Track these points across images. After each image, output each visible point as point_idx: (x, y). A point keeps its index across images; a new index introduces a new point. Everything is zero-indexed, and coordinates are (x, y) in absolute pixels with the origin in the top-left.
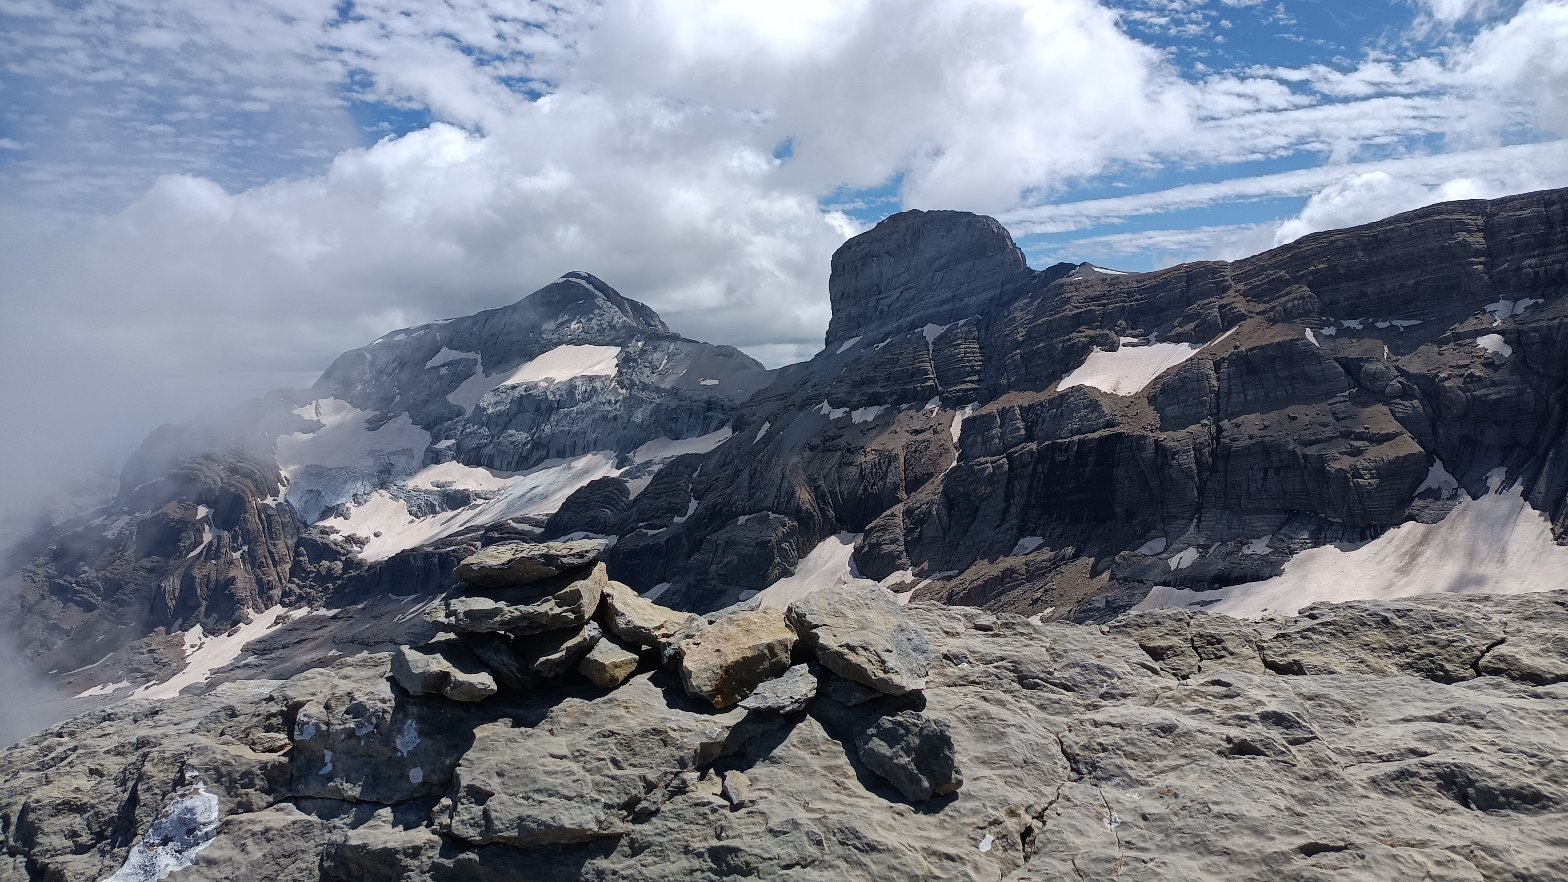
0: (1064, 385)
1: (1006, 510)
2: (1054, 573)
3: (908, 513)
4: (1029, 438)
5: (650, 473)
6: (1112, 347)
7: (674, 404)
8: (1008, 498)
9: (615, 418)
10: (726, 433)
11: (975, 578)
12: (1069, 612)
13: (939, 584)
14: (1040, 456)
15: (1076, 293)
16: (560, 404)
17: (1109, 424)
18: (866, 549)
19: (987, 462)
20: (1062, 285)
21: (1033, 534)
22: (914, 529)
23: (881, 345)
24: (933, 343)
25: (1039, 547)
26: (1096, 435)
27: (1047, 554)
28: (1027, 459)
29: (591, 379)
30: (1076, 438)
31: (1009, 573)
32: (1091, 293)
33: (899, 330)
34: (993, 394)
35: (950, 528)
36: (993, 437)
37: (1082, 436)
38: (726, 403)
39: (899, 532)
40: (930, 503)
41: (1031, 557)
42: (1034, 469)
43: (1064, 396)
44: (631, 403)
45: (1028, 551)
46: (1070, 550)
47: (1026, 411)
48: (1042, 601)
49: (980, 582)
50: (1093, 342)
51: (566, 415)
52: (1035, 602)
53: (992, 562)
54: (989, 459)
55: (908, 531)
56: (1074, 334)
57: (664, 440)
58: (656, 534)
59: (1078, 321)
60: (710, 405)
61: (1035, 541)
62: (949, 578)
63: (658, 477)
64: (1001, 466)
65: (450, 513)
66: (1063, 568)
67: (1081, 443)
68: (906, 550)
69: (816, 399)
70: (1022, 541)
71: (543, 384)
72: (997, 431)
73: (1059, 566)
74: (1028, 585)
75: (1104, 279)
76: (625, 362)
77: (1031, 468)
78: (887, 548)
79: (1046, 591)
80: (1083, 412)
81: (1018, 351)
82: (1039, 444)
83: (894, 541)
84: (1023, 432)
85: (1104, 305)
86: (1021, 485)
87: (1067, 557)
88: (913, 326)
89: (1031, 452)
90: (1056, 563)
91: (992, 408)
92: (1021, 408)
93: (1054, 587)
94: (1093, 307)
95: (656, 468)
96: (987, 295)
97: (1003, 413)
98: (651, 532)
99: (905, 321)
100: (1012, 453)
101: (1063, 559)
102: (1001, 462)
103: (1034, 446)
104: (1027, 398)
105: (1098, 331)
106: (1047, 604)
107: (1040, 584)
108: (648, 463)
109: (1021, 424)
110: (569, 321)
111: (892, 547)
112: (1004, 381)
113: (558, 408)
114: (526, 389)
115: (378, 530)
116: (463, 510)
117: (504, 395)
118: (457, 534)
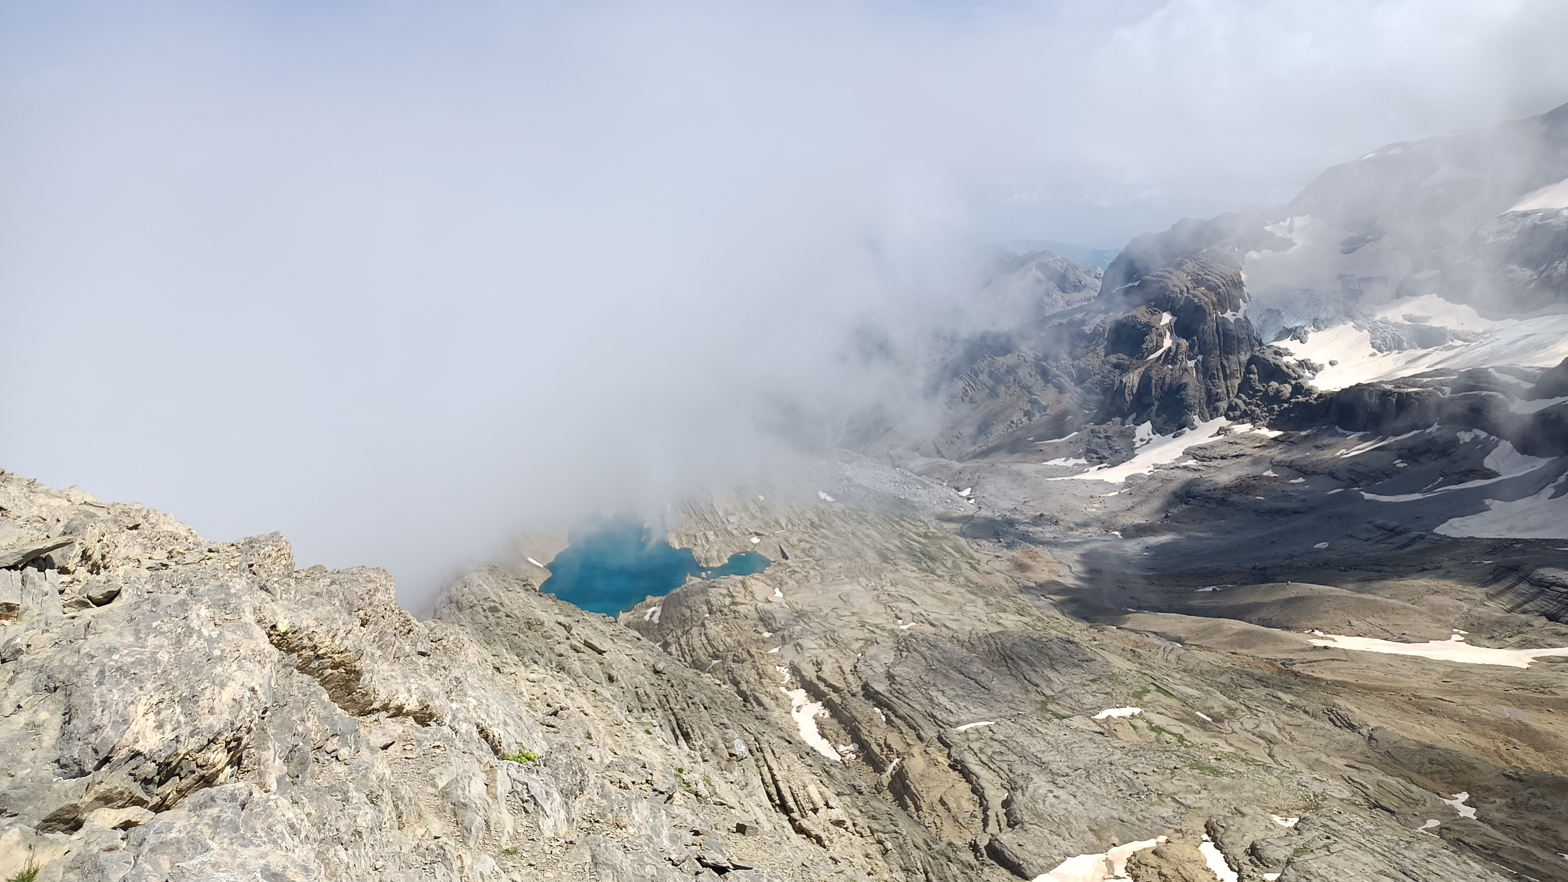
65: (1420, 352)
71: (1565, 213)
114: (1542, 219)
115: (1333, 359)
116: (1436, 350)
117: (1511, 223)
118: (1423, 375)
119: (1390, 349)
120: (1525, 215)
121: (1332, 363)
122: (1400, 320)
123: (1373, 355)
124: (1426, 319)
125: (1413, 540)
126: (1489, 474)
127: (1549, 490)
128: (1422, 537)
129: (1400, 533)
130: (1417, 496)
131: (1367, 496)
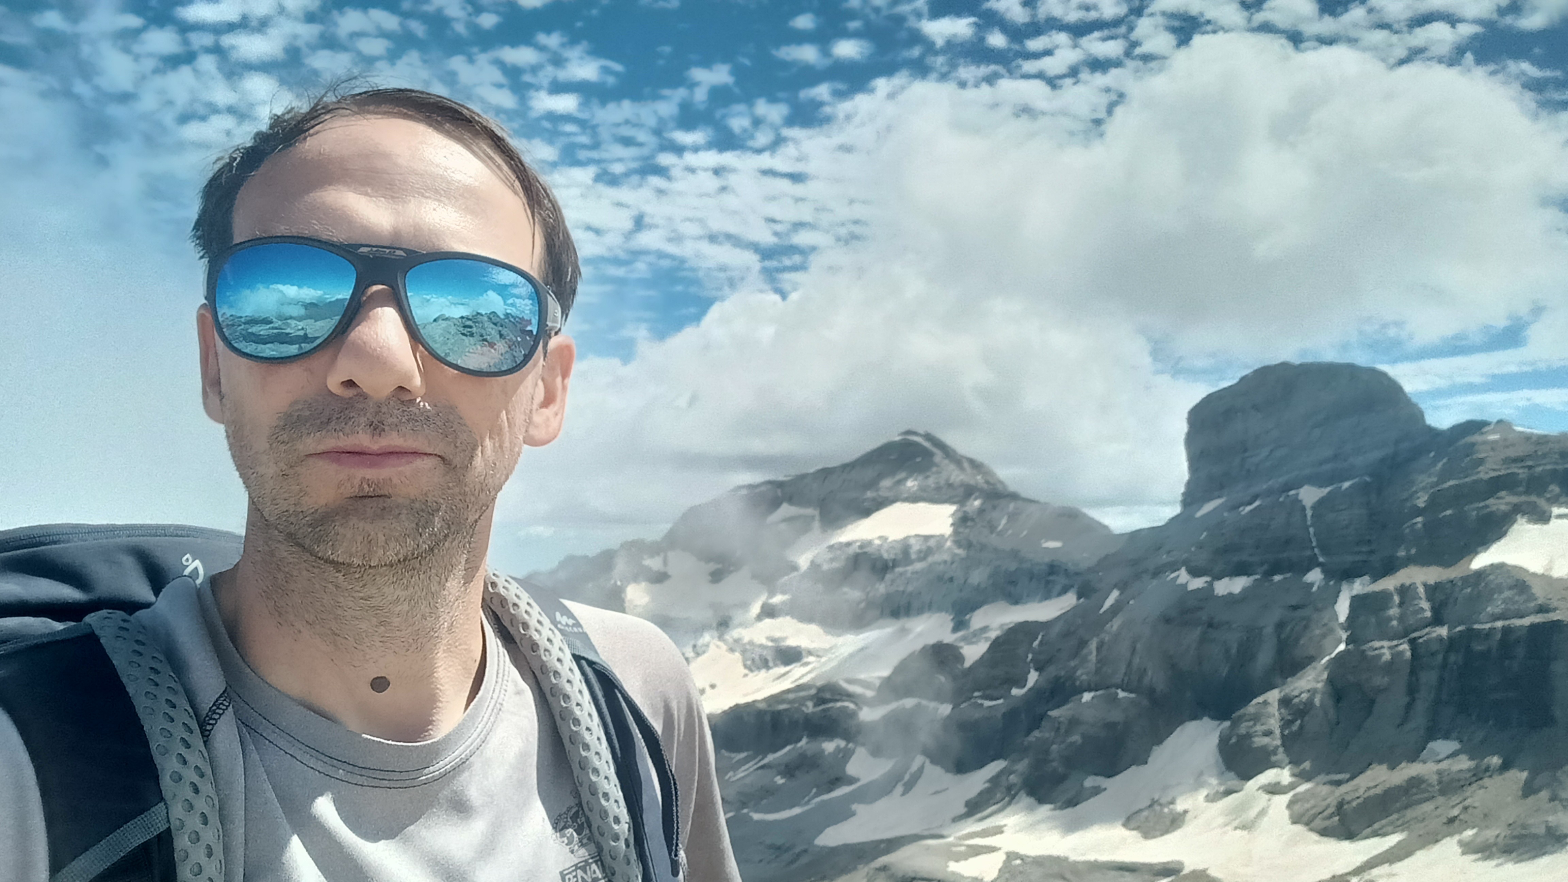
0: (1480, 561)
1: (1409, 706)
2: (1475, 786)
3: (1285, 702)
4: (1437, 620)
5: (987, 639)
6: (1543, 518)
7: (1013, 567)
8: (1412, 690)
9: (951, 579)
10: (1069, 600)
11: (1372, 784)
12: (1497, 836)
13: (1325, 789)
14: (1452, 644)
15: (1491, 453)
16: (895, 563)
17: (1542, 609)
18: (1234, 740)
19: (1382, 647)
20: (1473, 445)
21: (1446, 737)
22: (1292, 722)
23: (1249, 508)
24: (1313, 508)
25: (1454, 755)
26: (1527, 621)
27: (1464, 763)
28: (1435, 647)
29: (927, 538)
30: (1499, 624)
31: (1415, 783)
32: (1512, 453)
33: (1270, 492)
34: (1389, 568)
35: (1338, 723)
36: (1390, 619)
37: (1507, 623)
38: (1071, 567)
39: (1274, 724)
40: (1313, 692)
41: (1444, 765)
42: (1445, 658)
43: (1480, 574)
44: (969, 564)
45: (1441, 756)
46: (1495, 761)
47: (1432, 590)
48: (1460, 820)
49: (1378, 791)
50: (1517, 510)
51: (901, 574)
52: (1451, 821)
53: (1392, 767)
54: (1386, 643)
55: (1286, 724)
56: (1491, 501)
57: (1002, 604)
58: (994, 706)
59: (1497, 485)
60: (1053, 569)
61: (1452, 745)
62: (1338, 783)
63: (996, 644)
64: (1402, 653)
65: (783, 669)
66: (1486, 781)
67: (1507, 630)
68: (1283, 745)
69: (1174, 567)
70: (1431, 745)
71: (877, 542)
72: (1394, 611)
73: (1481, 779)
74: (1441, 800)
75: (1528, 438)
76: (962, 521)
77: (1440, 657)
78: (1260, 741)
79: (1466, 808)
80: (1507, 594)
81: (1420, 519)
82: (1450, 630)
83: (1268, 733)
84: (1428, 614)
85: (1530, 467)
86: (1429, 678)
87: (1492, 768)
88: (1287, 488)
89: (1440, 639)
90: (1478, 775)
91: (1389, 584)
92: (1425, 585)
93: (1476, 805)
94: (1516, 470)
95: (993, 635)
96: (1377, 454)
97: (1404, 591)
98: (988, 703)
99: (1276, 482)
100: (1415, 639)
101: (1487, 769)
102: (1401, 648)
103: (1443, 631)
104: (1432, 574)
105: (1523, 498)
106: (1466, 825)
107: (1455, 799)
108: (985, 629)
109: (1425, 605)
110: (906, 479)
111: (1266, 740)
112: (1402, 553)
113: (894, 566)
114: (861, 547)
115: (713, 682)
116: (795, 667)
117: (838, 552)
118: (788, 691)
119: (759, 669)
120: (848, 544)
121: (713, 686)
122: (764, 641)
123: (746, 675)
124: (785, 638)
125: (799, 855)
126: (851, 780)
127: (899, 789)
128: (805, 851)
129: (788, 850)
130: (797, 811)
131: (756, 816)
